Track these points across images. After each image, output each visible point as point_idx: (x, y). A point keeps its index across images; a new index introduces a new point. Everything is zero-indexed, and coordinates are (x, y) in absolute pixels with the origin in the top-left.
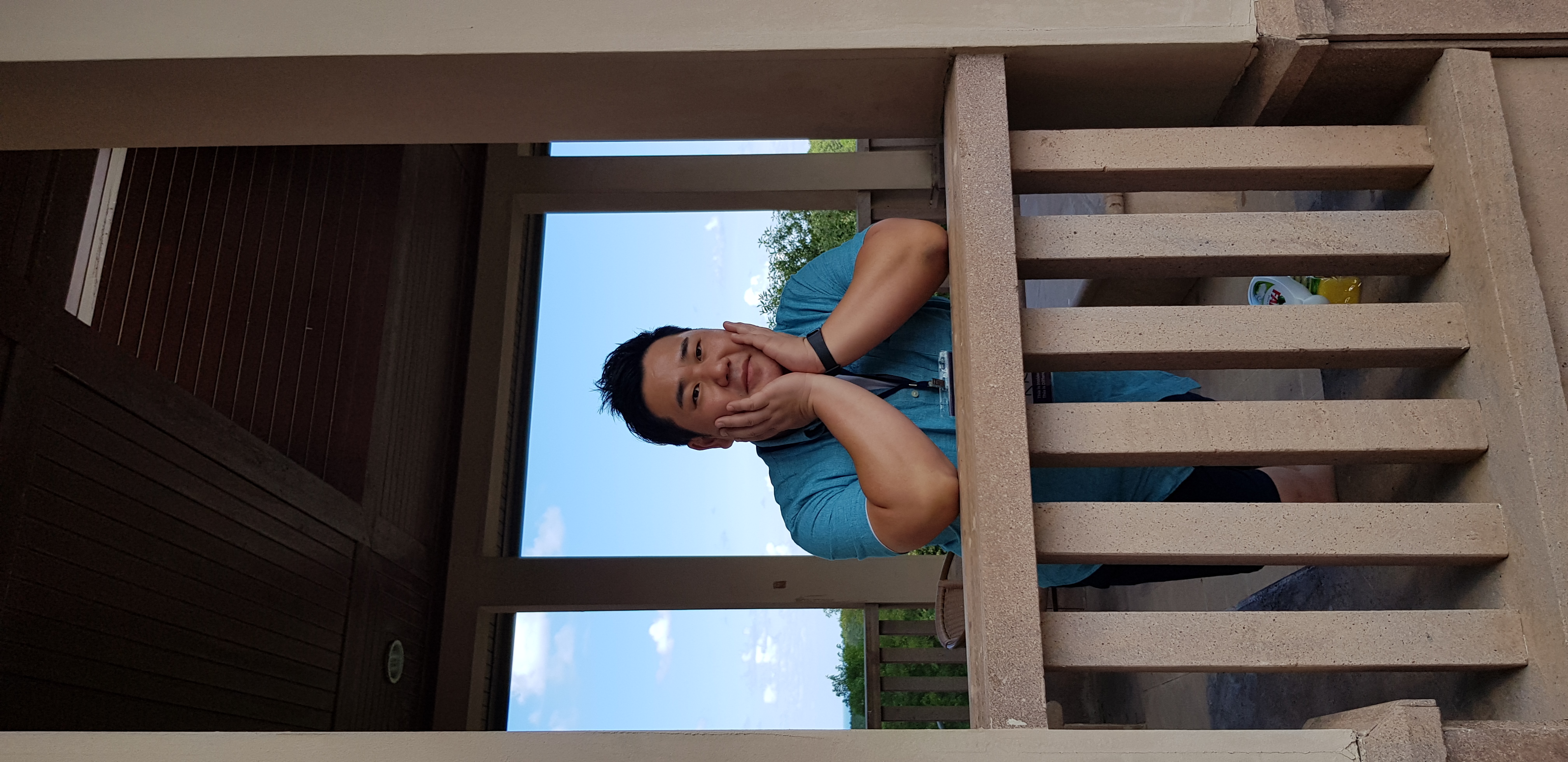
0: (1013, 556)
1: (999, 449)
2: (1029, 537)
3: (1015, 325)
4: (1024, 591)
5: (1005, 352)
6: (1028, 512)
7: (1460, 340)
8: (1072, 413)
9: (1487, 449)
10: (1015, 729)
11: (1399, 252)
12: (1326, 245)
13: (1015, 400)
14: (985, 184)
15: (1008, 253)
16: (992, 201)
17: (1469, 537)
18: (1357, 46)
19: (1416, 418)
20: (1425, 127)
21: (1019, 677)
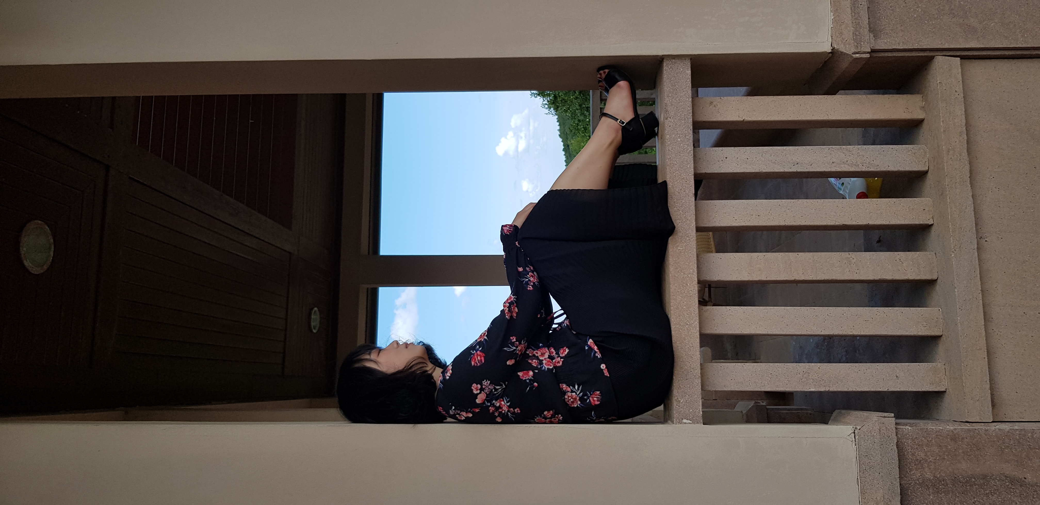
0: (688, 338)
1: (682, 283)
2: (696, 329)
3: (692, 215)
4: (693, 357)
5: (686, 230)
6: (696, 316)
7: (929, 219)
8: (721, 259)
9: (937, 279)
10: (686, 424)
11: (901, 170)
12: (861, 165)
13: (691, 256)
14: (678, 135)
15: (690, 175)
16: (682, 145)
17: (923, 326)
18: (886, 54)
19: (901, 262)
20: (922, 96)
21: (689, 399)
